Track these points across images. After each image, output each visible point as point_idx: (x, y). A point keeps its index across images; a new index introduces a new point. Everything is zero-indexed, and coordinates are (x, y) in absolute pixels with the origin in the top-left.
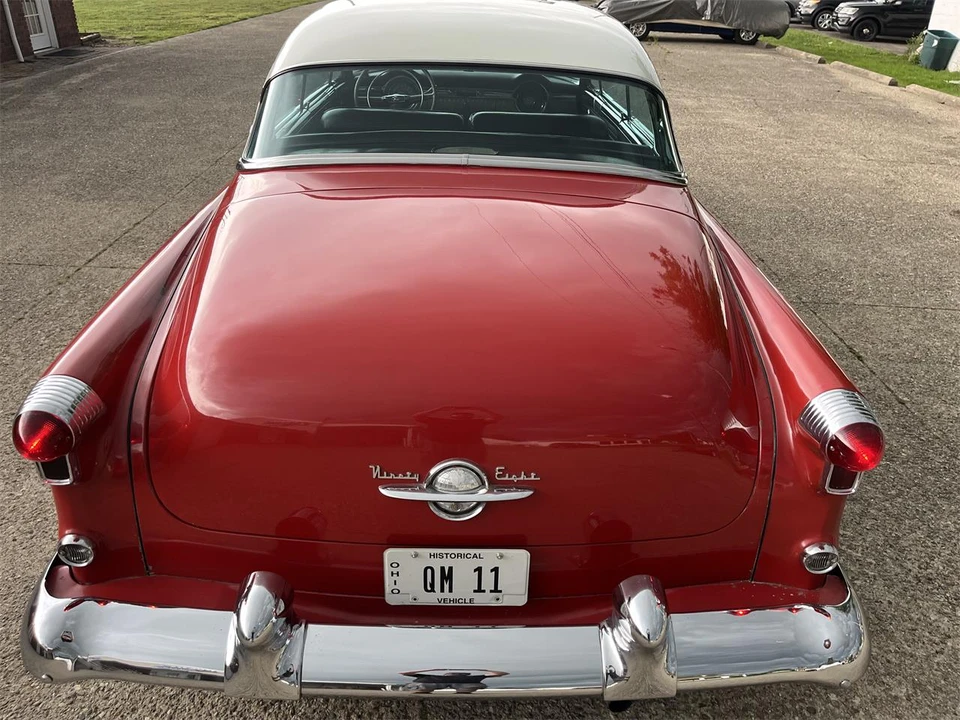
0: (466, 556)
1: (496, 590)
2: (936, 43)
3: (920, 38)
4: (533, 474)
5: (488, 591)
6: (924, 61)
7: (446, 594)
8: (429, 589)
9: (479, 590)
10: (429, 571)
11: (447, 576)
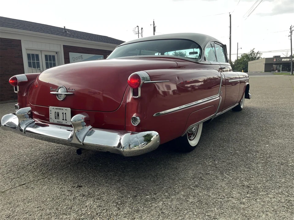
0: (61, 109)
1: (66, 120)
4: (74, 90)
7: (58, 120)
8: (56, 118)
9: (63, 120)
10: (56, 113)
11: (58, 115)
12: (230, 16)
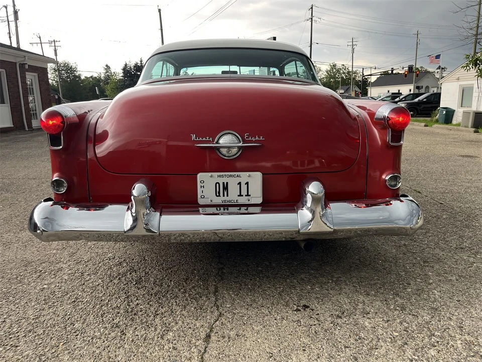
0: (233, 176)
1: (248, 195)
2: (444, 112)
3: (436, 111)
4: (261, 137)
5: (244, 195)
6: (440, 121)
7: (226, 198)
8: (218, 195)
9: (240, 195)
10: (218, 184)
11: (226, 188)
12: (159, 10)
